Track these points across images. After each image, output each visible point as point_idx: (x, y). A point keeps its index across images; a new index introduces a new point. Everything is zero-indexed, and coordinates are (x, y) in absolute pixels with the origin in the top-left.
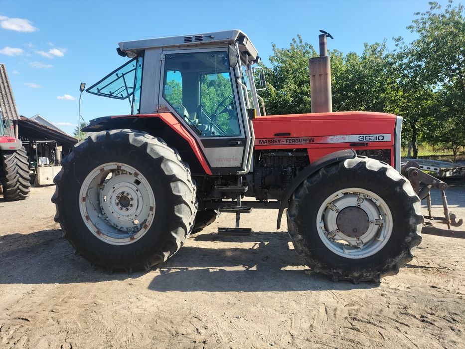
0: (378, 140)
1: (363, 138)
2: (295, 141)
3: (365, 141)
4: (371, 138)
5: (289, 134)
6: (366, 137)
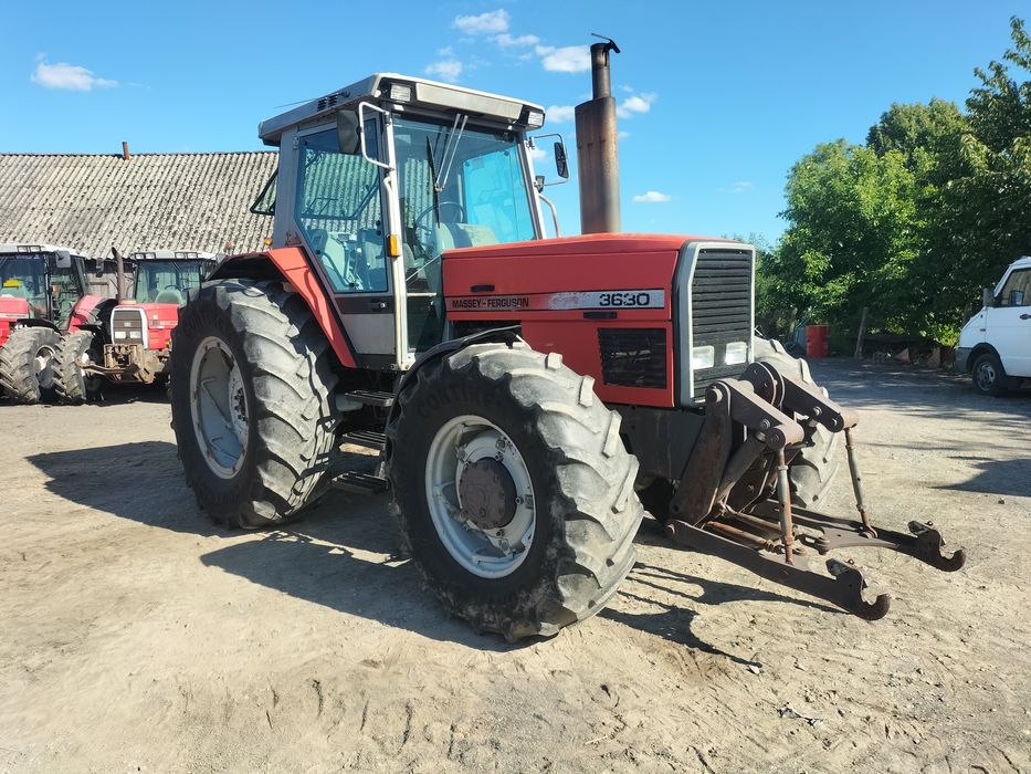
0: (636, 305)
1: (608, 300)
2: (500, 303)
3: (611, 306)
4: (623, 298)
5: (491, 288)
6: (614, 296)
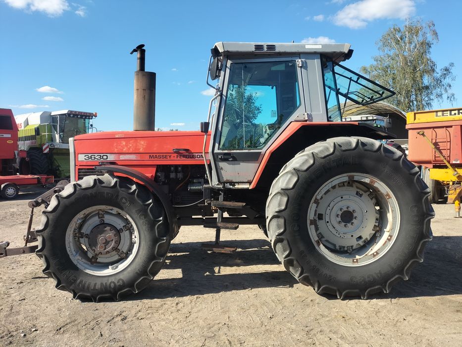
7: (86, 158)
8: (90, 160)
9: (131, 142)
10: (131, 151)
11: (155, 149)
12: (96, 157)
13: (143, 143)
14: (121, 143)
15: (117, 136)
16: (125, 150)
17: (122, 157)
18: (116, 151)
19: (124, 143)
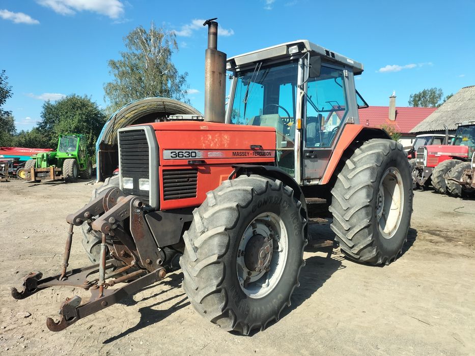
7: (172, 155)
8: (178, 158)
9: (216, 136)
10: (217, 147)
11: (237, 145)
12: (184, 155)
13: (226, 137)
14: (207, 137)
15: (202, 128)
16: (212, 146)
17: (211, 154)
18: (204, 146)
19: (210, 137)
